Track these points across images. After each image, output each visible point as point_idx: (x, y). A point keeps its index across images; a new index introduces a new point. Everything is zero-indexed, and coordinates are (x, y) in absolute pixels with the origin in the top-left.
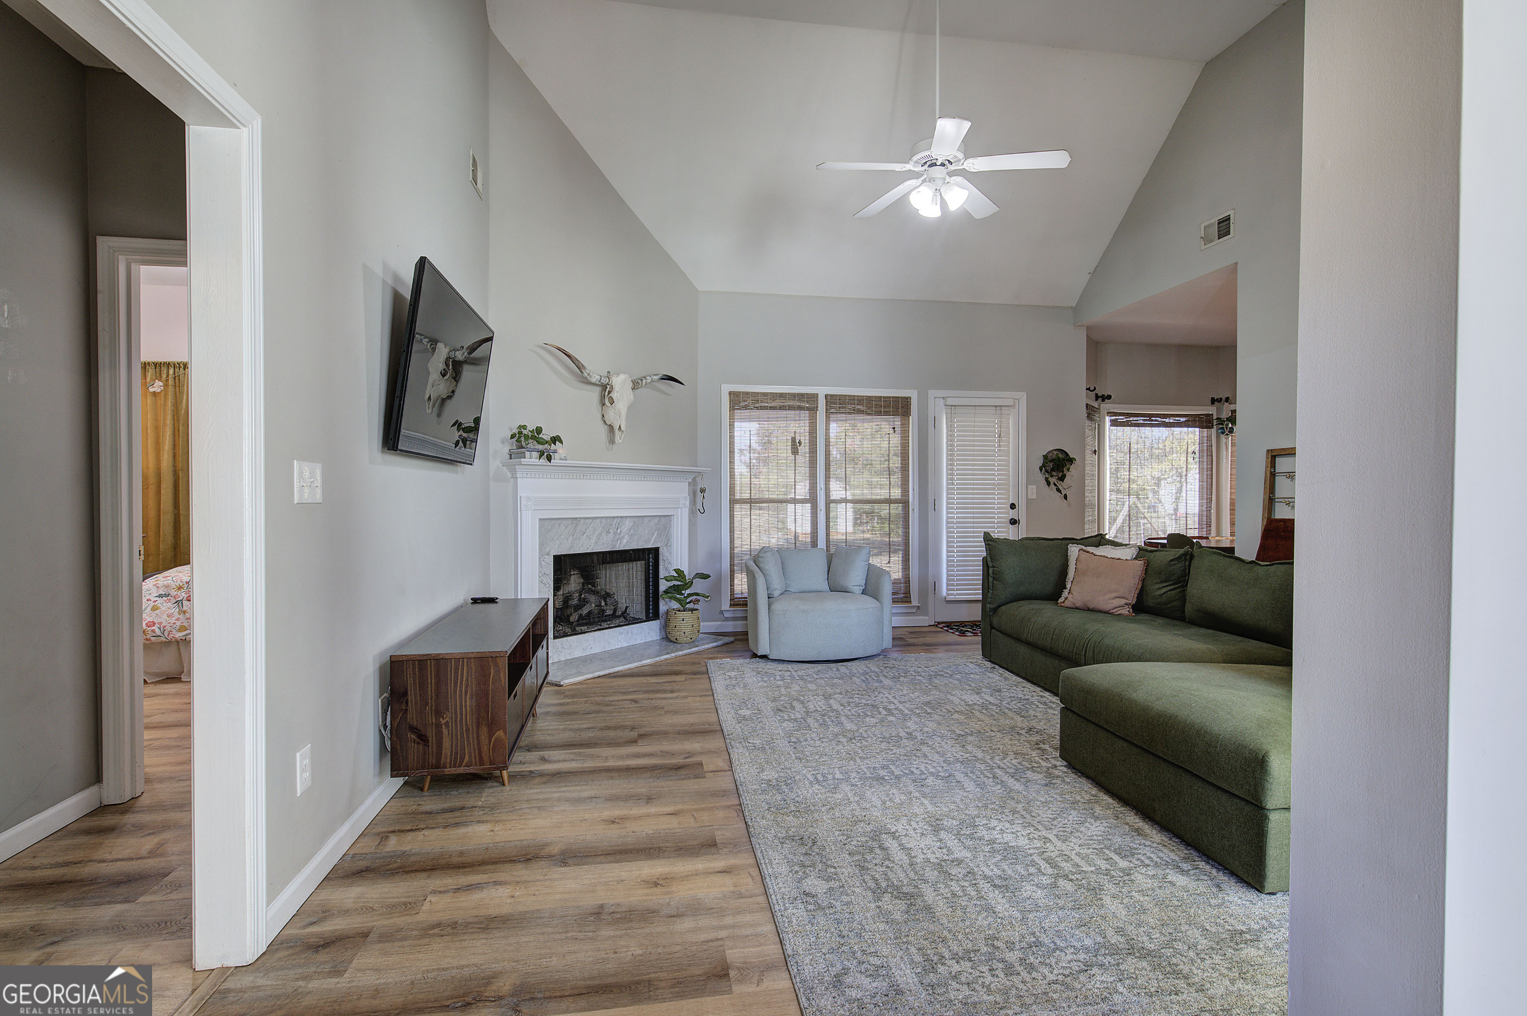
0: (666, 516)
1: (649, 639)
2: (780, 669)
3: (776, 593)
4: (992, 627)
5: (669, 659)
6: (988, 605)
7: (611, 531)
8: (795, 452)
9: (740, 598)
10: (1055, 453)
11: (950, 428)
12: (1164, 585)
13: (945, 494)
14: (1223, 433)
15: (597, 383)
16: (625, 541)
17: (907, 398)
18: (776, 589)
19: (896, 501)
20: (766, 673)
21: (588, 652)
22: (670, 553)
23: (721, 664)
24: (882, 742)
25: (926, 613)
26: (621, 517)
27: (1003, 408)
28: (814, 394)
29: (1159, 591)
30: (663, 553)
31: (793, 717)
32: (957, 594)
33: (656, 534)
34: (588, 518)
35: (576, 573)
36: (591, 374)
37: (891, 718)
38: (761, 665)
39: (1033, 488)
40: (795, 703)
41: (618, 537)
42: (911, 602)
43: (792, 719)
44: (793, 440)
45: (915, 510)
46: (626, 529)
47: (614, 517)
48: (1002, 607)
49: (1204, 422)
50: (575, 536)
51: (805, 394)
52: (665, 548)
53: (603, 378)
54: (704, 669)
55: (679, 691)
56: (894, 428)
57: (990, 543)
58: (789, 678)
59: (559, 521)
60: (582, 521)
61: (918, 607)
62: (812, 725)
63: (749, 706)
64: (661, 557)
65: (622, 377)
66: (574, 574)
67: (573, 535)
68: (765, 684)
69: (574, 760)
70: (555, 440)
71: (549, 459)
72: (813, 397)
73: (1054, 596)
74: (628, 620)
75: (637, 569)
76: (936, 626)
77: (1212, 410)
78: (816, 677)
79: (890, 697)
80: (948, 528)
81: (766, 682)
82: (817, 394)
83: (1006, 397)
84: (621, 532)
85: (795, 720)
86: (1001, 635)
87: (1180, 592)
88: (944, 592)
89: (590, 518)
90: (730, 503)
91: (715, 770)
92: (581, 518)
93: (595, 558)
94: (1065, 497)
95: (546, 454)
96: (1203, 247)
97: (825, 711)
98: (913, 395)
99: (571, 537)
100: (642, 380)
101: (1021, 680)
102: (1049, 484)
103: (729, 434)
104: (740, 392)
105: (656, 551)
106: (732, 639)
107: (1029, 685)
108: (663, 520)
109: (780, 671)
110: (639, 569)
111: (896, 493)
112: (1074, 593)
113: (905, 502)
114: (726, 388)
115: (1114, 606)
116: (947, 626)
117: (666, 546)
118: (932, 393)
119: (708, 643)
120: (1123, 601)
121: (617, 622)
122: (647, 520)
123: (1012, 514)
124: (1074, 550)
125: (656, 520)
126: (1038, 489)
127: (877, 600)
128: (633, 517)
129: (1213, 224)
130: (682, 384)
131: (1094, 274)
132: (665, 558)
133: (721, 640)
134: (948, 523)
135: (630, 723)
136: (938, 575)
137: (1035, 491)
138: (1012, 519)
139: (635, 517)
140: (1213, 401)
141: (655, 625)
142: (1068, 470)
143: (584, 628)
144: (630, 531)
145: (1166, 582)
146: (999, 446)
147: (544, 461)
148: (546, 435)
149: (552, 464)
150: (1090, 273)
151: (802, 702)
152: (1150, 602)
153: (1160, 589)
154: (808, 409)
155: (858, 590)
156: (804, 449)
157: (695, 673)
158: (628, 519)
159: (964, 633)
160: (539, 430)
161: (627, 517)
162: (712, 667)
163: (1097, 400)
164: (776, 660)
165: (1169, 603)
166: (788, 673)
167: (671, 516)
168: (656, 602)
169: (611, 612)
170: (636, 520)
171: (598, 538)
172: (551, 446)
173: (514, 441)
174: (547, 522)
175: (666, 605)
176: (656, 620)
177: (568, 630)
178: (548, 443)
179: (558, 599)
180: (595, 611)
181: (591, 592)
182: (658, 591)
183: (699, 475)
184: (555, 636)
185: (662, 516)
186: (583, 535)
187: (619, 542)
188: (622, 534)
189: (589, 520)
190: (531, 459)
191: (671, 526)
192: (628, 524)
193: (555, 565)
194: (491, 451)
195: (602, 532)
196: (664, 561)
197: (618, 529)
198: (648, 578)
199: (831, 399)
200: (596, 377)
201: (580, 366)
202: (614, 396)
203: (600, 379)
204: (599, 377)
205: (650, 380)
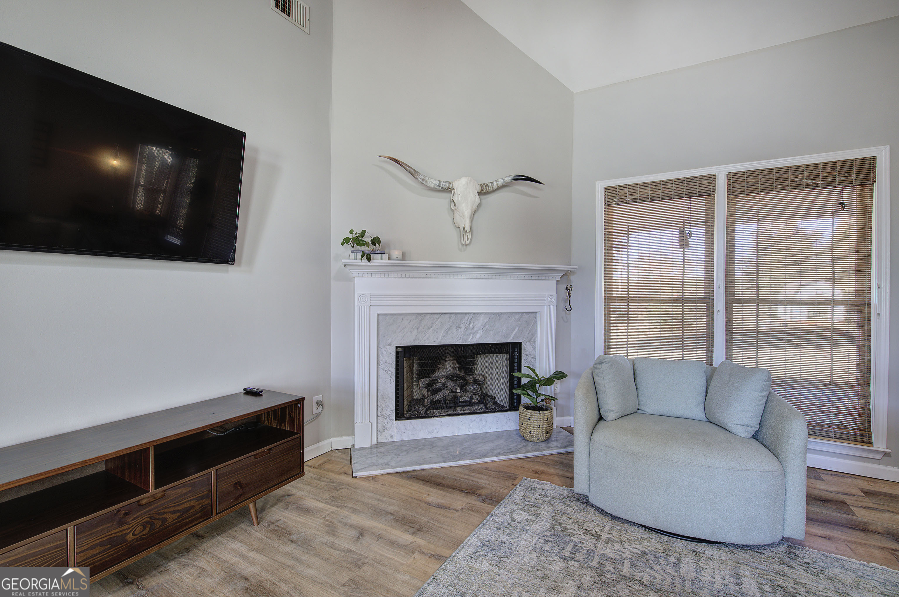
0: (529, 313)
1: (506, 428)
7: (462, 325)
8: (684, 245)
15: (437, 187)
16: (478, 336)
19: (843, 303)
21: (435, 435)
22: (535, 349)
26: (474, 313)
28: (710, 175)
30: (526, 348)
33: (516, 330)
34: (434, 314)
35: (448, 359)
36: (427, 179)
41: (470, 331)
42: (870, 442)
44: (681, 231)
46: (479, 325)
47: (466, 314)
50: (420, 330)
51: (696, 177)
52: (528, 343)
53: (442, 183)
54: (504, 492)
55: (426, 531)
56: (842, 204)
59: (402, 316)
60: (428, 317)
61: (886, 454)
64: (523, 351)
65: (464, 181)
67: (418, 329)
70: (376, 241)
71: (369, 259)
72: (712, 178)
82: (715, 175)
84: (473, 327)
89: (437, 314)
90: (605, 302)
92: (427, 314)
93: (448, 350)
95: (366, 255)
98: (881, 153)
99: (416, 331)
100: (492, 183)
103: (604, 231)
104: (618, 186)
105: (518, 346)
108: (525, 317)
110: (505, 360)
111: (847, 290)
113: (861, 304)
114: (601, 185)
117: (529, 341)
121: (474, 409)
122: (505, 316)
125: (517, 317)
128: (489, 313)
130: (542, 184)
132: (528, 353)
139: (491, 313)
141: (514, 416)
144: (484, 327)
147: (365, 261)
149: (372, 264)
154: (702, 194)
155: (743, 432)
156: (697, 242)
158: (482, 315)
160: (363, 233)
161: (481, 313)
164: (596, 507)
167: (536, 312)
168: (519, 396)
169: (468, 399)
170: (492, 316)
171: (447, 332)
172: (372, 247)
173: (343, 244)
174: (389, 316)
175: (525, 400)
176: (517, 409)
177: (423, 411)
178: (367, 244)
179: (423, 382)
180: (448, 397)
181: (453, 378)
182: (519, 386)
183: (566, 274)
184: (400, 416)
185: (523, 313)
186: (429, 329)
187: (471, 336)
188: (475, 329)
189: (435, 316)
190: (357, 260)
191: (535, 322)
192: (482, 320)
193: (401, 355)
194: (333, 255)
195: (451, 326)
196: (527, 355)
197: (470, 324)
198: (514, 374)
199: (735, 178)
200: (434, 182)
201: (413, 173)
202: (455, 199)
203: (439, 184)
204: (437, 183)
205: (500, 182)
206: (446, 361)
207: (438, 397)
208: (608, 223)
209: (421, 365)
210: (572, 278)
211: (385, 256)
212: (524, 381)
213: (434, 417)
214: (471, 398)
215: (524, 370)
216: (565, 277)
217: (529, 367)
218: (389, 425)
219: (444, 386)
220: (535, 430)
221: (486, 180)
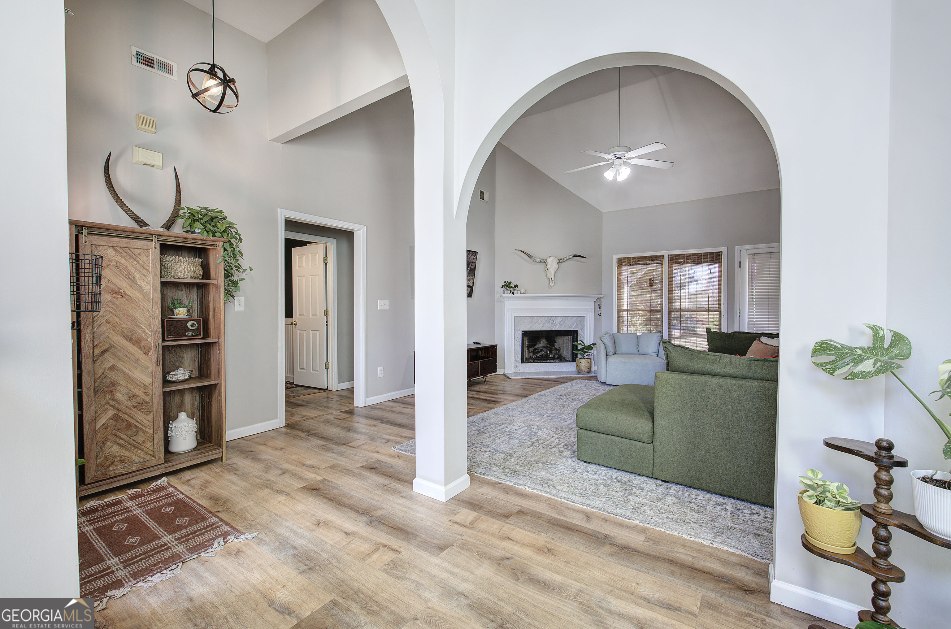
0: (581, 316)
1: (570, 370)
3: (611, 354)
7: (550, 322)
8: (651, 285)
11: (751, 268)
13: (746, 306)
15: (540, 262)
16: (557, 327)
17: (719, 252)
18: (611, 352)
19: (713, 311)
21: (538, 371)
22: (584, 333)
26: (556, 316)
28: (661, 255)
30: (580, 332)
33: (575, 324)
36: (535, 258)
41: (554, 325)
44: (650, 279)
45: (725, 316)
47: (552, 316)
51: (655, 255)
53: (542, 259)
56: (710, 270)
57: (710, 332)
59: (524, 317)
60: (535, 318)
62: (560, 401)
64: (578, 334)
65: (551, 258)
70: (516, 286)
71: (513, 293)
72: (663, 256)
74: (562, 359)
75: (567, 340)
90: (617, 311)
92: (535, 316)
93: (544, 333)
98: (724, 250)
99: (531, 324)
100: (564, 258)
103: (617, 278)
104: (622, 258)
105: (576, 332)
108: (580, 318)
110: (570, 339)
113: (719, 311)
114: (615, 257)
117: (581, 330)
118: (738, 248)
121: (556, 360)
122: (570, 318)
125: (575, 318)
128: (562, 316)
130: (586, 258)
132: (580, 334)
134: (749, 323)
141: (574, 364)
143: (538, 361)
144: (560, 323)
148: (513, 284)
149: (514, 296)
154: (658, 263)
156: (657, 284)
158: (559, 317)
160: (510, 283)
167: (584, 316)
168: (577, 354)
169: (552, 356)
170: (564, 318)
171: (544, 325)
172: (514, 288)
173: (502, 287)
174: (518, 317)
175: (579, 356)
176: (575, 361)
177: (532, 361)
178: (513, 288)
179: (531, 349)
180: (544, 355)
181: (546, 347)
182: (577, 349)
183: (599, 298)
184: (523, 362)
185: (578, 316)
186: (536, 323)
187: (554, 327)
188: (556, 324)
189: (538, 317)
190: (507, 294)
191: (584, 321)
192: (559, 320)
193: (523, 335)
194: (496, 291)
195: (545, 322)
196: (580, 336)
197: (554, 321)
198: (574, 343)
199: (671, 257)
201: (530, 256)
202: (548, 266)
204: (540, 260)
205: (567, 258)
207: (539, 355)
208: (619, 275)
209: (529, 342)
210: (602, 300)
211: (519, 292)
212: (579, 347)
213: (537, 363)
214: (554, 356)
215: (579, 342)
216: (598, 300)
217: (580, 340)
218: (519, 365)
219: (542, 350)
220: (583, 367)
221: (561, 257)
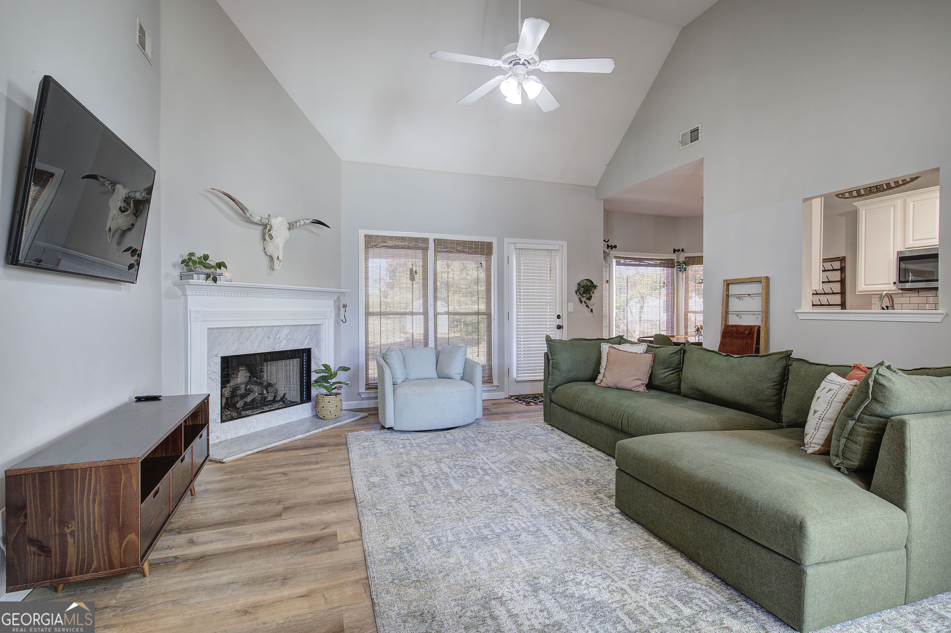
0: (316, 325)
1: (302, 417)
2: (402, 438)
3: (399, 381)
4: (551, 401)
5: (317, 433)
6: (549, 386)
7: (271, 336)
8: (412, 279)
9: (373, 383)
10: (585, 281)
11: (518, 264)
12: (667, 370)
13: (515, 309)
14: (680, 271)
15: (259, 222)
16: (283, 344)
17: (490, 243)
18: (399, 378)
19: (483, 314)
20: (392, 442)
21: (252, 431)
22: (320, 352)
23: (357, 436)
24: (482, 500)
25: (503, 390)
26: (280, 326)
27: (552, 251)
28: (426, 238)
29: (664, 375)
30: (314, 352)
31: (413, 482)
32: (523, 377)
33: (308, 338)
34: (251, 327)
35: (243, 369)
36: (253, 215)
37: (487, 478)
38: (388, 435)
39: (571, 305)
40: (414, 469)
41: (277, 341)
42: (493, 382)
43: (412, 483)
44: (411, 270)
45: (496, 319)
46: (284, 335)
47: (274, 327)
48: (559, 387)
49: (669, 264)
50: (240, 342)
52: (316, 349)
53: (263, 219)
54: (344, 441)
55: (322, 462)
56: (481, 263)
57: (550, 343)
58: (409, 446)
59: (226, 330)
60: (246, 330)
61: (498, 386)
62: (427, 488)
63: (378, 473)
64: (312, 355)
65: (280, 219)
66: (242, 370)
67: (238, 341)
68: (391, 452)
69: (220, 540)
70: (220, 265)
71: (215, 280)
72: (426, 240)
73: (593, 379)
74: (286, 403)
75: (294, 364)
76: (510, 398)
77: (674, 256)
78: (429, 443)
79: (484, 458)
80: (517, 331)
81: (391, 450)
82: (428, 238)
83: (554, 244)
84: (279, 338)
85: (414, 484)
86: (558, 407)
87: (677, 375)
88: (515, 375)
89: (253, 327)
90: (365, 315)
91: (347, 540)
92: (246, 327)
93: (258, 358)
94: (592, 311)
95: (212, 276)
96: (681, 148)
97: (438, 474)
98: (494, 241)
99: (237, 342)
100: (296, 223)
101: (573, 439)
102: (581, 302)
103: (364, 265)
104: (372, 236)
105: (308, 351)
106: (366, 414)
107: (579, 443)
108: (314, 328)
109: (402, 440)
111: (483, 307)
112: (607, 377)
113: (488, 315)
114: (362, 233)
115: (634, 385)
116: (517, 399)
117: (317, 346)
118: (507, 240)
119: (348, 419)
120: (640, 382)
121: (277, 406)
122: (301, 328)
123: (559, 322)
124: (605, 347)
125: (309, 328)
126: (574, 305)
127: (472, 383)
128: (290, 326)
129: (687, 133)
130: (328, 227)
131: (609, 165)
132: (316, 356)
133: (358, 415)
134: (517, 328)
135: (277, 496)
136: (511, 364)
137: (572, 307)
138: (558, 325)
139: (292, 326)
140: (675, 251)
141: (307, 406)
142: (593, 293)
144: (287, 337)
145: (667, 368)
146: (550, 277)
147: (210, 282)
148: (212, 261)
149: (217, 284)
150: (606, 165)
151: (419, 467)
152: (657, 382)
153: (663, 373)
155: (458, 377)
156: (419, 278)
157: (336, 445)
158: (286, 328)
159: (528, 403)
160: (206, 257)
161: (285, 326)
162: (350, 439)
163: (608, 248)
164: (399, 431)
165: (670, 383)
166: (408, 441)
167: (320, 324)
168: (310, 389)
170: (292, 328)
171: (260, 342)
172: (217, 270)
174: (215, 330)
176: (308, 402)
177: (234, 415)
178: (212, 268)
179: (228, 390)
180: (257, 399)
182: (310, 381)
183: (342, 295)
184: (224, 419)
185: (313, 325)
186: (247, 340)
187: (278, 345)
188: (281, 339)
189: (252, 329)
190: (198, 280)
191: (320, 332)
192: (285, 331)
193: (225, 364)
195: (263, 337)
196: (315, 358)
197: (277, 335)
198: (303, 371)
199: (438, 242)
200: (258, 218)
201: (243, 209)
202: (272, 233)
203: (261, 220)
204: (260, 219)
205: (302, 223)
206: (239, 371)
207: (249, 399)
208: (367, 260)
211: (223, 278)
212: (315, 377)
213: (248, 416)
214: (275, 397)
218: (216, 427)
220: (333, 409)
